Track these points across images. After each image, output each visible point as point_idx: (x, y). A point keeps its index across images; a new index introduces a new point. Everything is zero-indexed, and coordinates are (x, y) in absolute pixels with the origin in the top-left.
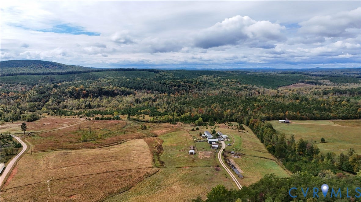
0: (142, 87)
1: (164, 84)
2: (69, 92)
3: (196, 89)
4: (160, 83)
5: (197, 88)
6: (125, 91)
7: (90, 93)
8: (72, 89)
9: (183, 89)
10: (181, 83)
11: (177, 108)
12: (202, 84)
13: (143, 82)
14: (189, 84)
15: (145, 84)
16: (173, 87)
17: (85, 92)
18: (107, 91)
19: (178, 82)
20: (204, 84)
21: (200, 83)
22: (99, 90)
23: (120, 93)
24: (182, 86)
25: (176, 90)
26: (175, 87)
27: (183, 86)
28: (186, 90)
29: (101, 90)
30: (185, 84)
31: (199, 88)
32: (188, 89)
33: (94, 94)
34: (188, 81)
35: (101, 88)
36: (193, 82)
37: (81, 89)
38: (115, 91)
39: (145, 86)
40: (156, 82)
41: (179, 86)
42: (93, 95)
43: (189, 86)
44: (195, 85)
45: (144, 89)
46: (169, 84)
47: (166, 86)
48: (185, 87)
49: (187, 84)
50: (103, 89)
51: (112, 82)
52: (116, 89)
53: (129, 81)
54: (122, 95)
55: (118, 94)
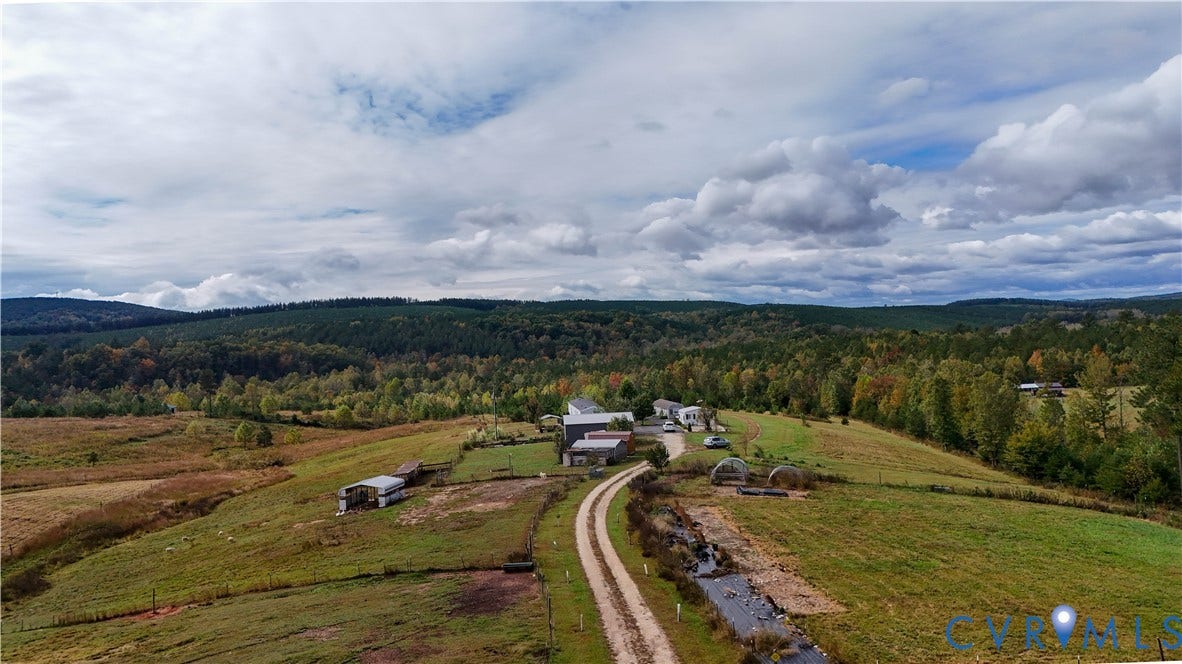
0: (406, 343)
1: (495, 327)
2: (79, 365)
3: (624, 342)
4: (482, 325)
5: (627, 338)
6: (328, 358)
7: (174, 366)
8: (92, 354)
9: (570, 344)
10: (565, 323)
12: (647, 327)
13: (413, 325)
14: (598, 326)
15: (420, 334)
16: (533, 338)
17: (149, 362)
18: (248, 357)
19: (552, 320)
20: (657, 327)
21: (641, 324)
22: (215, 355)
23: (304, 364)
24: (566, 334)
25: (541, 346)
26: (538, 338)
27: (572, 335)
28: (584, 348)
29: (223, 352)
30: (580, 327)
31: (636, 340)
32: (591, 343)
33: (188, 372)
34: (593, 316)
35: (224, 349)
36: (611, 321)
37: (135, 354)
38: (282, 359)
39: (416, 340)
40: (462, 325)
41: (555, 334)
42: (184, 377)
43: (598, 334)
44: (620, 330)
45: (414, 349)
46: (516, 328)
47: (504, 337)
48: (582, 335)
49: (586, 325)
50: (232, 349)
51: (291, 333)
52: (289, 351)
53: (356, 326)
54: (312, 373)
55: (295, 367)
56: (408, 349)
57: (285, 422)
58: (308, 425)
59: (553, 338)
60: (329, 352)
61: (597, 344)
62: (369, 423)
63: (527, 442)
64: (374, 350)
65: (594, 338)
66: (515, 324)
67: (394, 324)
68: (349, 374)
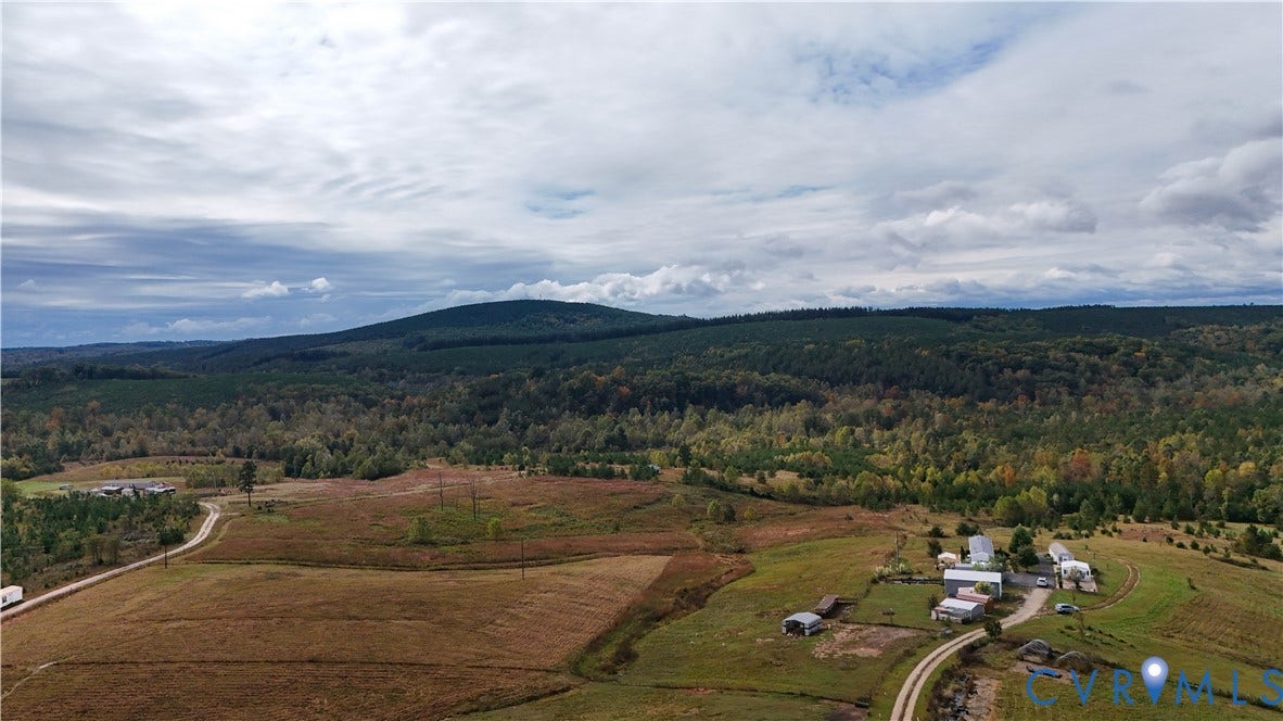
0: (862, 373)
1: (962, 358)
2: (571, 390)
3: (1130, 381)
4: (947, 355)
5: (1134, 375)
6: (782, 389)
7: (645, 393)
8: (582, 381)
9: (1054, 381)
10: (1052, 353)
11: (958, 451)
12: (1166, 359)
13: (869, 352)
14: (1095, 359)
15: (879, 363)
16: (1008, 372)
17: (625, 390)
18: (707, 388)
19: (1034, 349)
20: (1181, 360)
21: (1156, 356)
22: (679, 384)
23: (758, 395)
24: (1050, 367)
25: (1018, 382)
26: (1014, 371)
27: (1058, 369)
28: (1073, 387)
29: (685, 382)
30: (1070, 359)
31: (1146, 377)
32: (1083, 381)
33: (656, 400)
34: (1090, 344)
35: (687, 378)
36: (1116, 350)
37: (615, 381)
38: (739, 390)
39: (873, 370)
40: (925, 353)
41: (1036, 368)
42: (654, 405)
43: (1094, 369)
44: (1125, 364)
45: (870, 380)
46: (988, 359)
47: (973, 369)
48: (1073, 372)
49: (1078, 356)
50: (693, 379)
51: (746, 356)
52: (745, 382)
53: (810, 352)
54: (766, 405)
55: (750, 399)
56: (864, 380)
57: (744, 493)
58: (763, 497)
59: (1034, 372)
60: (783, 383)
61: (1090, 381)
62: (814, 498)
63: (924, 582)
64: (827, 379)
65: (1089, 374)
66: (988, 354)
67: (850, 349)
68: (802, 410)
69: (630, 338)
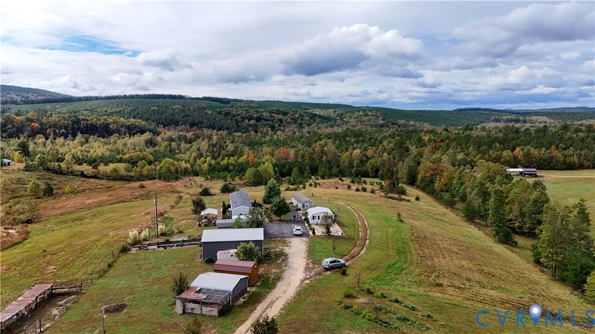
0: (180, 120)
1: (227, 114)
3: (294, 125)
4: (220, 113)
5: (296, 123)
6: (136, 127)
7: (50, 127)
8: (4, 119)
9: (266, 125)
10: (264, 114)
11: (224, 150)
12: (306, 118)
13: (184, 111)
14: (281, 116)
15: (187, 116)
16: (246, 121)
17: (36, 125)
18: (92, 125)
19: (257, 112)
20: (311, 118)
21: (303, 116)
22: (73, 122)
23: (123, 129)
24: (264, 119)
25: (250, 125)
26: (249, 121)
27: (267, 120)
28: (273, 128)
29: (77, 122)
30: (271, 116)
31: (300, 124)
32: (277, 125)
33: (57, 131)
34: (279, 110)
35: (79, 119)
36: (288, 114)
37: (28, 120)
38: (111, 126)
39: (185, 119)
40: (210, 112)
41: (259, 119)
42: (55, 134)
43: (281, 121)
44: (292, 119)
45: (184, 124)
46: (238, 115)
47: (231, 120)
48: (272, 121)
49: (275, 115)
50: (83, 120)
51: (120, 111)
52: (114, 122)
53: (154, 110)
54: (127, 135)
55: (118, 131)
56: (180, 124)
57: (76, 175)
58: (91, 177)
59: (257, 121)
60: (137, 123)
61: (280, 126)
62: (131, 176)
63: (182, 244)
64: (162, 123)
65: (279, 122)
66: (238, 113)
67: (174, 109)
68: (147, 136)
69: (55, 104)
